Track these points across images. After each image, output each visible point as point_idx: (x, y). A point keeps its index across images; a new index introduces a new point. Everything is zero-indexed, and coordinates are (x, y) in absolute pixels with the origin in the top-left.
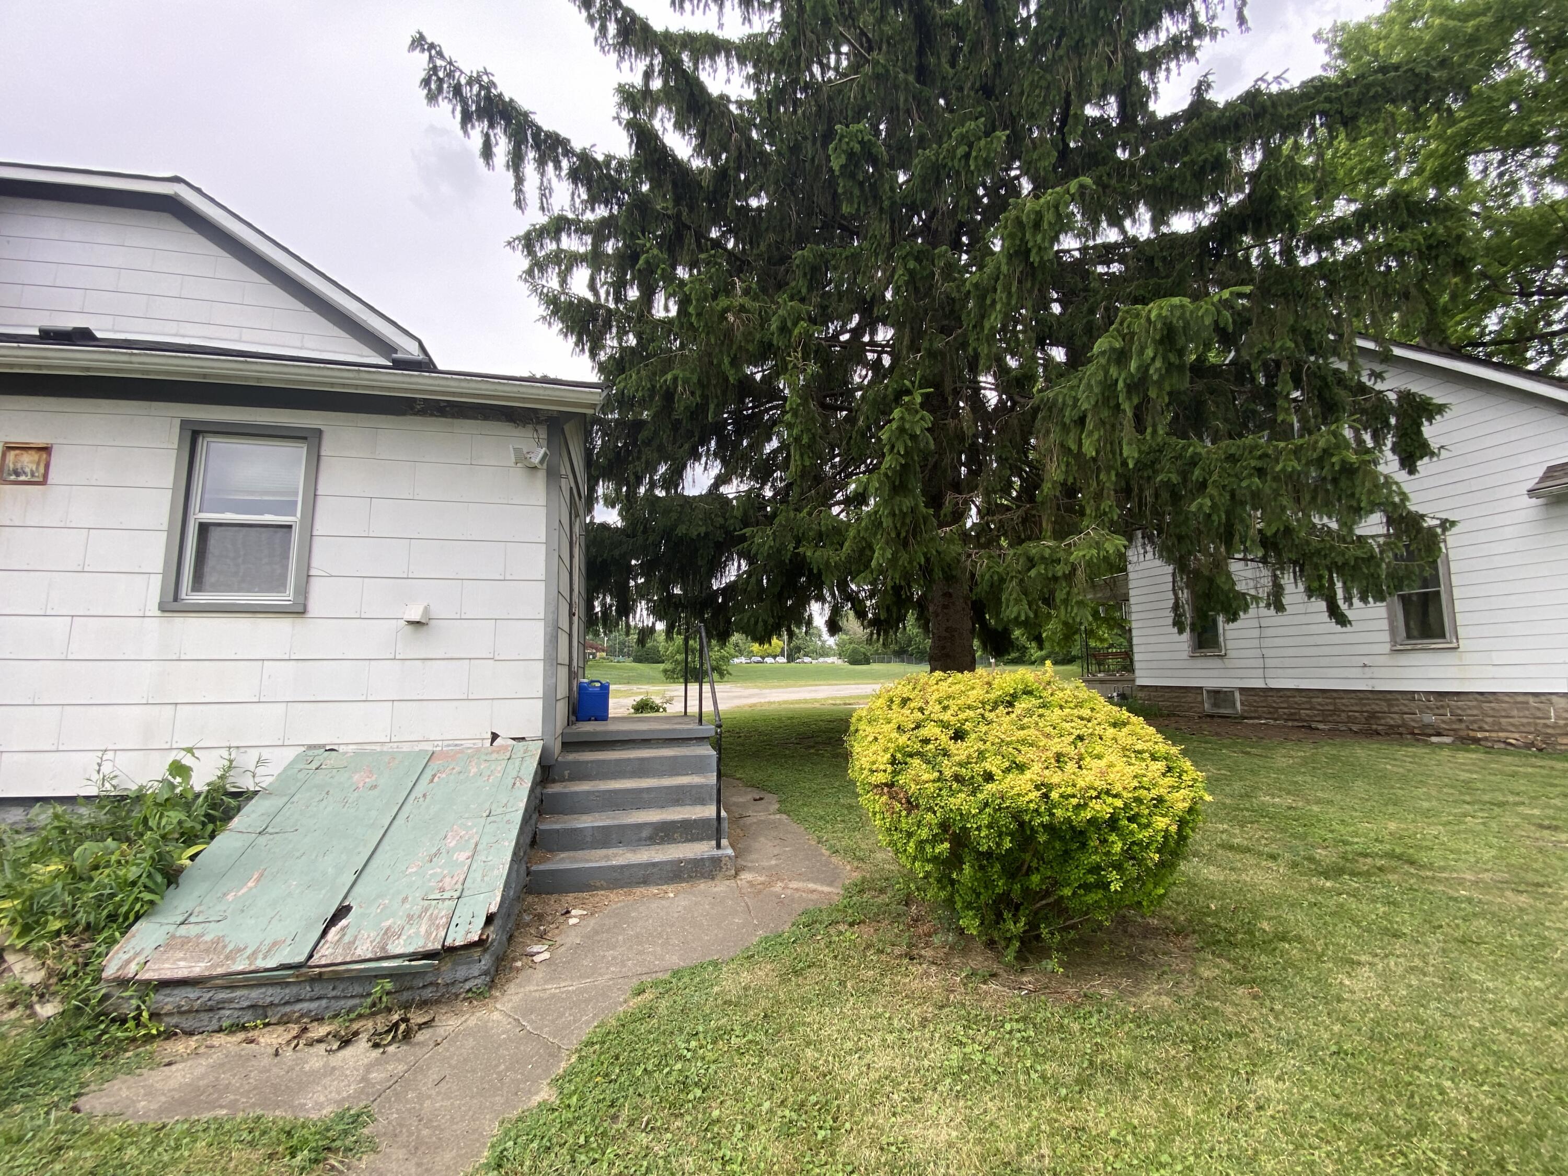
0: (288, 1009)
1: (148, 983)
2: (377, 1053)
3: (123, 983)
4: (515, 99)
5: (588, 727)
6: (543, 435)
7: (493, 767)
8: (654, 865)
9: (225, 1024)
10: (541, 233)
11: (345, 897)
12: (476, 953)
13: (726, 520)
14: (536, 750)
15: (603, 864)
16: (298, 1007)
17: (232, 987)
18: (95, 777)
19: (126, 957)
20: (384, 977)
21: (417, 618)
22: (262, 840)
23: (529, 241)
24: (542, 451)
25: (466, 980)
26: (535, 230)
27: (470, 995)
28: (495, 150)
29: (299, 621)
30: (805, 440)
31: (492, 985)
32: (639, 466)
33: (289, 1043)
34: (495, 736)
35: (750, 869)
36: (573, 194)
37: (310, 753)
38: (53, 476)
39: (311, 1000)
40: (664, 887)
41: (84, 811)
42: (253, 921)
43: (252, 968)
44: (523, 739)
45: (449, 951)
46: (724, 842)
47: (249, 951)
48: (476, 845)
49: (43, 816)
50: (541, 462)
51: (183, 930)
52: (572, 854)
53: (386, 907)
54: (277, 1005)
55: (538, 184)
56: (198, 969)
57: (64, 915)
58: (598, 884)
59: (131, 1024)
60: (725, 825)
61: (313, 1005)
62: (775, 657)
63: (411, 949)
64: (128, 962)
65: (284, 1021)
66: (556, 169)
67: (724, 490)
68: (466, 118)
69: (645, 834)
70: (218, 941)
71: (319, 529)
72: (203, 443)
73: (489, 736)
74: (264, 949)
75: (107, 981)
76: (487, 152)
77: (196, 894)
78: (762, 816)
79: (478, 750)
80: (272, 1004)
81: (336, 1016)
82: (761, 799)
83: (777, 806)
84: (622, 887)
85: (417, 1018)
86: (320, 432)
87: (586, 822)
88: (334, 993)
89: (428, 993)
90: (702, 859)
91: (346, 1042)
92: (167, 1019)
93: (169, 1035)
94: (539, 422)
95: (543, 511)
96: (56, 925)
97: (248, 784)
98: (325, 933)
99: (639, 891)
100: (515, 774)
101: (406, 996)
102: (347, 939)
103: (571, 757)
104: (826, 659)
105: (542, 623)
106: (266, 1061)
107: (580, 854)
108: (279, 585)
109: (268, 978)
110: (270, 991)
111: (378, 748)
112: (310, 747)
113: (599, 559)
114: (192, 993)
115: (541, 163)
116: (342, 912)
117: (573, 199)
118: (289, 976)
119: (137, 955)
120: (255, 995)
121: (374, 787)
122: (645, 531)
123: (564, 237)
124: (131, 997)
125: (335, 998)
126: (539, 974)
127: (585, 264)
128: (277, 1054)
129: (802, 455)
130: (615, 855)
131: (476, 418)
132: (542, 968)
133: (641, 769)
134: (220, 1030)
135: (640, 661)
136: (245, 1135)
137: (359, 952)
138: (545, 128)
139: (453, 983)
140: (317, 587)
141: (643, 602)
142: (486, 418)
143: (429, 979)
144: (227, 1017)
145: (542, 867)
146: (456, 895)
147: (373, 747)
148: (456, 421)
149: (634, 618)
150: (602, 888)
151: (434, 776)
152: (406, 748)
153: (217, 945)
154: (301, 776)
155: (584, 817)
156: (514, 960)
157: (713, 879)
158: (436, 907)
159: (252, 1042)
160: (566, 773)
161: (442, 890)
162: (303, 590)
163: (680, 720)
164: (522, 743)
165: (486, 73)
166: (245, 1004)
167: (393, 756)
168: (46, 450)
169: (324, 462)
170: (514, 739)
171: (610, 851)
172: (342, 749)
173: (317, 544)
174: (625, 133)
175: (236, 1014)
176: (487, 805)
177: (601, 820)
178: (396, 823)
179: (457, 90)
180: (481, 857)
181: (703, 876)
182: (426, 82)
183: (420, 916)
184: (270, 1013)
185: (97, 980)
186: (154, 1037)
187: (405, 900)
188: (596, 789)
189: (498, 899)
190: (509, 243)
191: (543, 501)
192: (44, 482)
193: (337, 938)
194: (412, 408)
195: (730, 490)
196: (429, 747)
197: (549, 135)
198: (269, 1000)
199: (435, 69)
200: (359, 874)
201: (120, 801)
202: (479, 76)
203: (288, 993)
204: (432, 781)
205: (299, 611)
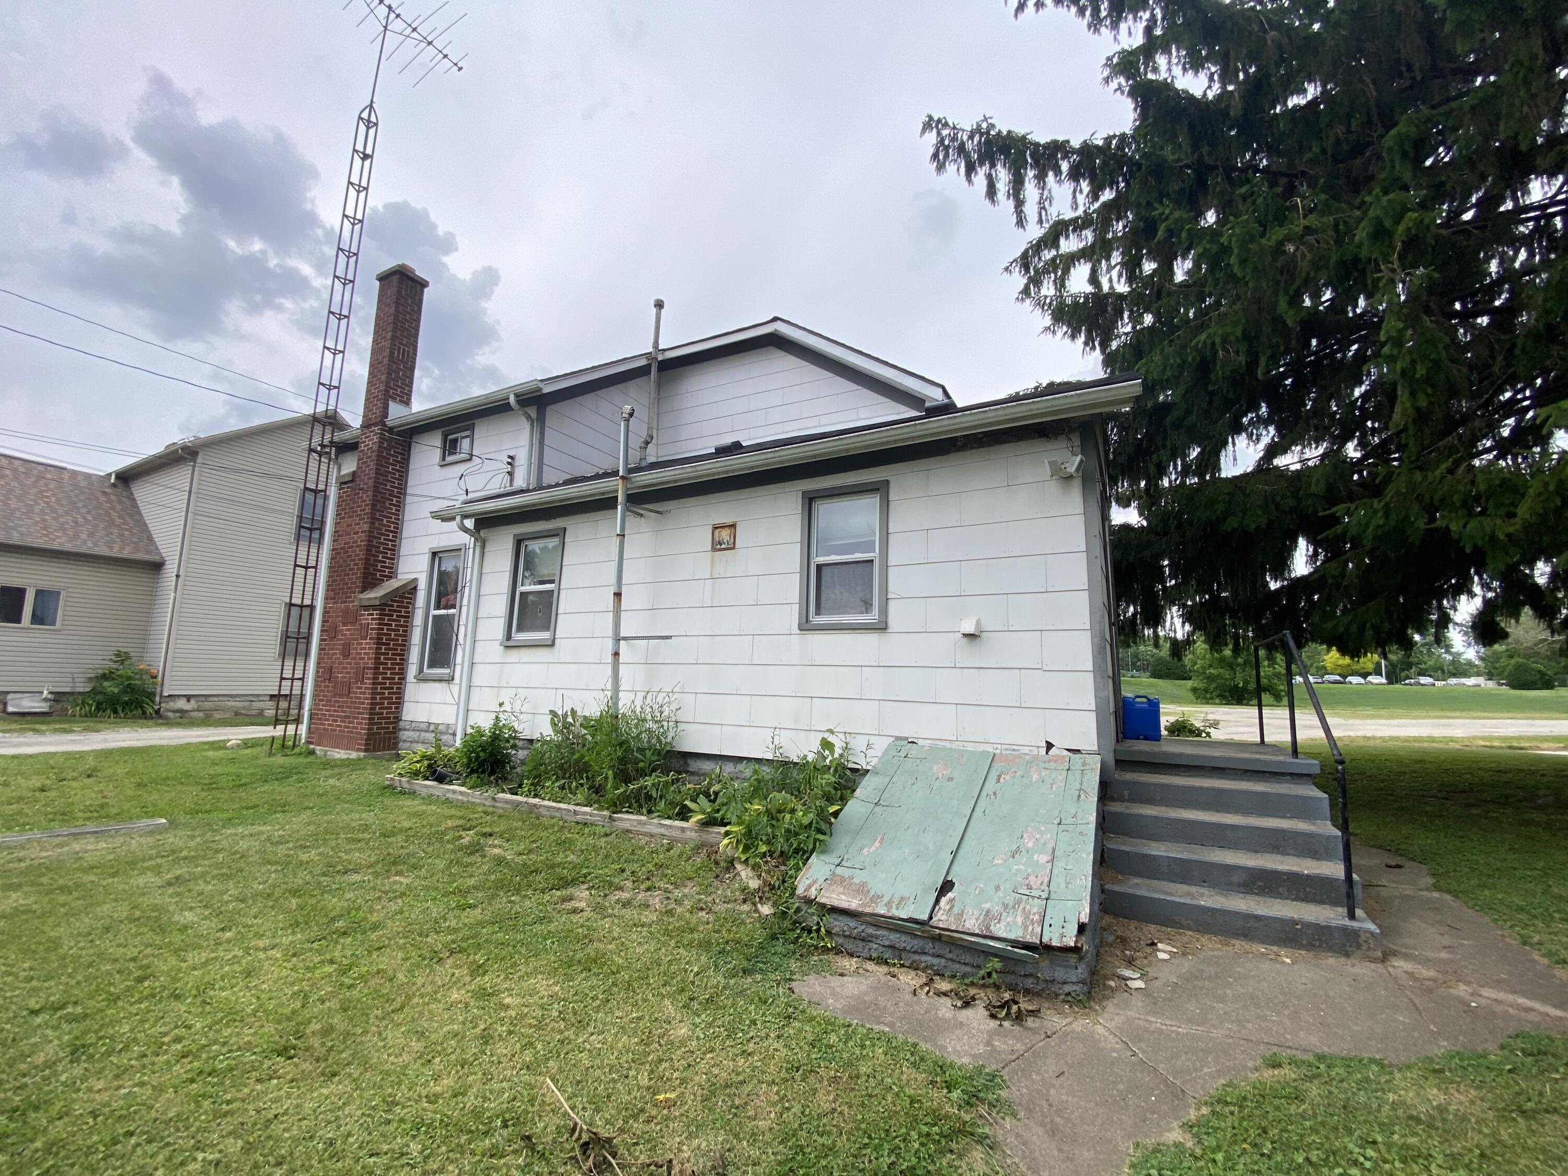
0: (917, 957)
1: (823, 906)
2: (994, 1024)
3: (809, 902)
4: (1012, 129)
5: (1142, 746)
6: (1077, 442)
7: (1053, 776)
8: (1257, 918)
9: (874, 955)
10: (1038, 247)
11: (948, 873)
12: (1073, 959)
13: (1299, 500)
14: (1095, 763)
15: (1188, 901)
16: (924, 958)
17: (877, 926)
18: (771, 746)
19: (808, 882)
20: (996, 956)
21: (970, 629)
22: (878, 809)
23: (1025, 261)
24: (1078, 459)
25: (1064, 983)
26: (1031, 247)
27: (1069, 998)
28: (998, 186)
29: (883, 636)
30: (1421, 371)
31: (1089, 996)
32: (1164, 454)
33: (921, 987)
34: (1049, 746)
35: (1407, 957)
36: (1075, 192)
37: (898, 743)
38: (738, 544)
39: (933, 955)
40: (1275, 948)
41: (766, 768)
42: (883, 875)
43: (890, 914)
44: (1078, 751)
45: (1045, 949)
46: (1359, 912)
47: (886, 899)
48: (1054, 851)
49: (747, 771)
50: (1077, 470)
51: (839, 870)
52: (1148, 882)
53: (982, 891)
54: (909, 952)
55: (1037, 199)
56: (853, 904)
57: (768, 842)
58: (1184, 922)
59: (814, 935)
60: (1358, 891)
61: (935, 961)
62: (1365, 675)
63: (1012, 936)
64: (810, 886)
65: (914, 967)
66: (1056, 176)
67: (1280, 461)
68: (970, 169)
69: (1236, 879)
70: (863, 884)
71: (892, 560)
72: (815, 506)
73: (1044, 744)
74: (896, 901)
75: (799, 897)
76: (991, 192)
77: (843, 844)
78: (1408, 890)
79: (1036, 757)
80: (904, 949)
81: (954, 977)
82: (1399, 867)
83: (1430, 881)
84: (1216, 934)
85: (1025, 1005)
86: (888, 481)
87: (1158, 850)
88: (950, 956)
89: (1029, 983)
90: (1328, 927)
91: (967, 1004)
92: (835, 938)
93: (838, 951)
94: (1072, 430)
95: (1082, 518)
96: (763, 848)
97: (863, 764)
98: (937, 901)
99: (1238, 944)
100: (1078, 787)
101: (1010, 979)
102: (956, 910)
103: (1129, 776)
104: (1463, 680)
105: (1089, 634)
106: (908, 997)
107: (1155, 883)
108: (867, 606)
109: (902, 926)
110: (904, 938)
111: (948, 745)
112: (898, 738)
113: (1125, 563)
114: (852, 923)
115: (1041, 178)
116: (947, 886)
117: (1074, 197)
118: (917, 929)
119: (815, 882)
120: (894, 937)
121: (950, 779)
122: (1180, 526)
123: (1062, 241)
124: (813, 914)
125: (952, 960)
126: (1138, 1001)
127: (1082, 261)
128: (914, 993)
129: (1413, 394)
130: (1202, 895)
131: (1010, 442)
132: (1138, 996)
133: (1219, 801)
134: (870, 959)
135: (1160, 677)
136: (909, 1056)
137: (967, 925)
138: (1042, 142)
139: (1052, 981)
140: (893, 607)
141: (1175, 609)
142: (1019, 439)
143: (1029, 969)
144: (875, 949)
145: (1117, 888)
146: (1045, 895)
147: (944, 743)
148: (992, 448)
149: (1164, 627)
150: (1189, 928)
151: (999, 776)
152: (970, 747)
153: (861, 890)
154: (895, 761)
155: (1154, 844)
156: (1106, 978)
157: (1347, 955)
158: (1027, 902)
159: (894, 976)
160: (1126, 793)
161: (1030, 888)
162: (884, 611)
163: (1255, 749)
164: (1078, 756)
165: (986, 119)
166: (887, 943)
167: (961, 753)
168: (733, 526)
169: (892, 505)
170: (1069, 750)
171: (1193, 889)
172: (920, 742)
173: (891, 571)
174: (1129, 100)
175: (881, 949)
176: (1056, 813)
177: (1178, 852)
178: (975, 814)
179: (961, 149)
180: (1060, 864)
181: (1330, 948)
182: (935, 156)
183: (1014, 907)
184: (903, 957)
185: (793, 894)
186: (828, 949)
187: (997, 888)
188: (1165, 815)
189: (1087, 910)
190: (1007, 269)
191: (1080, 509)
192: (733, 548)
193: (948, 907)
194: (955, 446)
195: (1289, 461)
196: (989, 748)
197: (1047, 146)
198: (903, 945)
199: (942, 141)
200: (955, 854)
201: (786, 765)
202: (979, 126)
203: (917, 943)
204: (998, 781)
205: (881, 627)
